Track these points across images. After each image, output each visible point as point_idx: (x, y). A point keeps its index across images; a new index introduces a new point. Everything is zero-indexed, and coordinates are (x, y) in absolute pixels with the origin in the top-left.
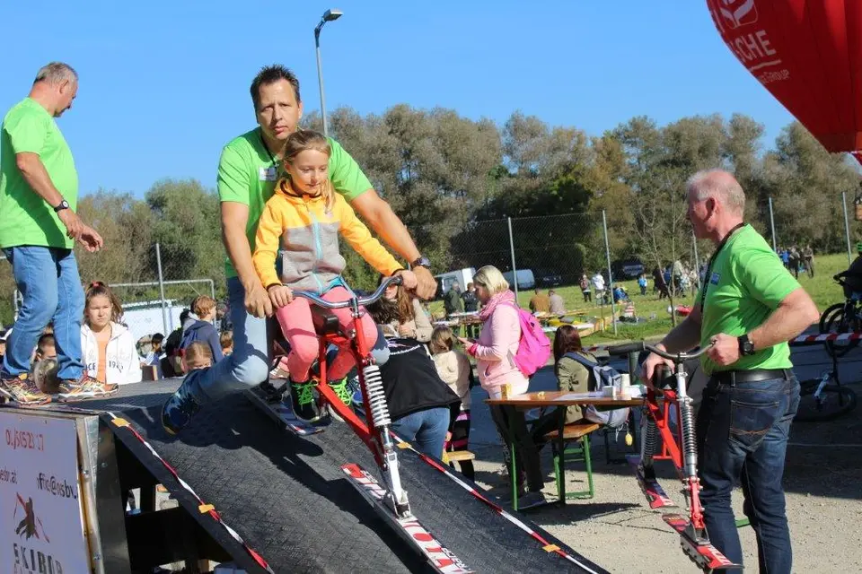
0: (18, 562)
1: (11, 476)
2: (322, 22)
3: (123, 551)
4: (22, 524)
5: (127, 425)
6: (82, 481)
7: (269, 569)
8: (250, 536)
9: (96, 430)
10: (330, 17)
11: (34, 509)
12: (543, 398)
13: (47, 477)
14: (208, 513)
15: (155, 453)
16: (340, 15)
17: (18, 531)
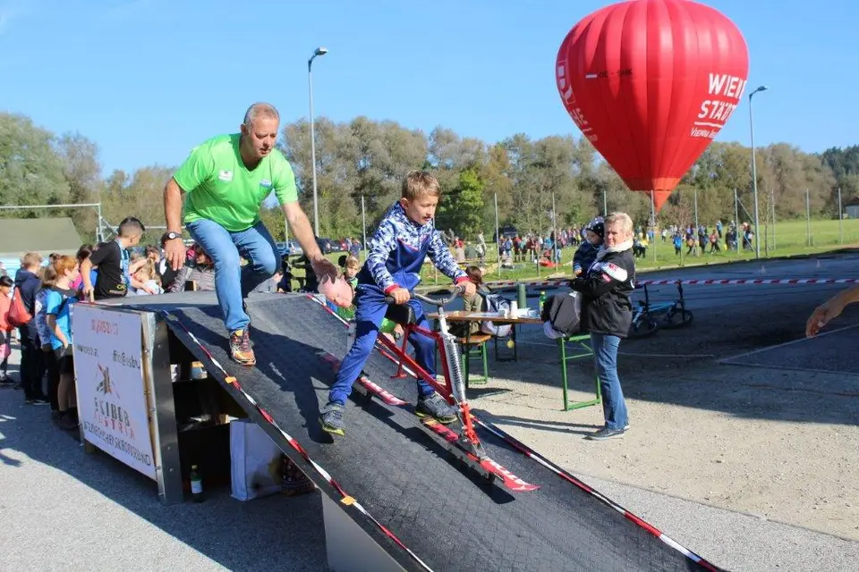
0: (97, 410)
1: (94, 351)
2: (314, 57)
3: (170, 406)
4: (101, 384)
5: (177, 320)
6: (144, 357)
7: (274, 423)
8: (261, 400)
9: (154, 322)
10: (319, 53)
11: (110, 374)
12: (458, 315)
13: (120, 353)
14: (232, 383)
15: (195, 340)
16: (325, 52)
17: (98, 389)
